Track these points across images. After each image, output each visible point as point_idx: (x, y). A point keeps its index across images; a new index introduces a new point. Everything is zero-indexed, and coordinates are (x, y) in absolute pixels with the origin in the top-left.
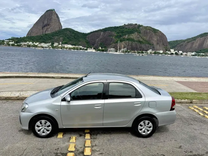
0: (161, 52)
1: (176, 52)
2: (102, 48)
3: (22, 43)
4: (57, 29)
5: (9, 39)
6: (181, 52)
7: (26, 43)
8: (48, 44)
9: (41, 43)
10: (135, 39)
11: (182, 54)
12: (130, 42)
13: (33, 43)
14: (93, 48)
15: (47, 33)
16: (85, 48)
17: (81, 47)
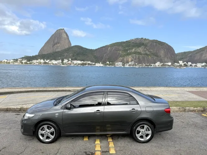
0: (170, 64)
1: (184, 63)
2: (109, 62)
3: (34, 61)
4: (67, 47)
5: (23, 58)
6: (190, 63)
7: (38, 61)
8: (58, 61)
9: (52, 60)
10: (143, 53)
11: (191, 65)
12: (137, 56)
13: (44, 60)
14: (100, 63)
15: (57, 51)
16: (93, 63)
17: (89, 62)
